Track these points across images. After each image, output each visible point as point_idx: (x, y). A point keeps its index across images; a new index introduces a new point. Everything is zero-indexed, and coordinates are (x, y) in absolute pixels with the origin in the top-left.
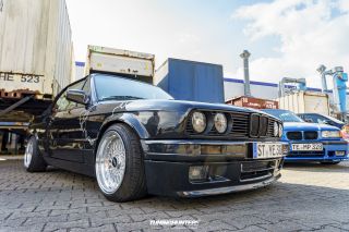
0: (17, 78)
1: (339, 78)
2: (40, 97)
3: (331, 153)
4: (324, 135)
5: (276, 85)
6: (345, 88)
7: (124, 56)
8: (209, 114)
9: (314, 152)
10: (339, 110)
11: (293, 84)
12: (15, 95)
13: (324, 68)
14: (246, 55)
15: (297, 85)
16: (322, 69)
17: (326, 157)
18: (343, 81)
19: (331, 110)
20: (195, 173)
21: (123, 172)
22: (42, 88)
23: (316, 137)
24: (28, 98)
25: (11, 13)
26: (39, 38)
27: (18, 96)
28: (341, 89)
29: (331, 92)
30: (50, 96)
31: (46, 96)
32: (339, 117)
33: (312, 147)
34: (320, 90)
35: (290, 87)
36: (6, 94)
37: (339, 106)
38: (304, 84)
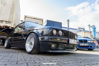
0: (4, 22)
1: (94, 28)
2: (10, 28)
3: (91, 47)
4: (89, 41)
5: (76, 29)
6: (95, 31)
7: (35, 19)
8: (57, 30)
9: (86, 46)
10: (94, 37)
11: (81, 29)
12: (3, 27)
13: (90, 25)
14: (68, 21)
15: (82, 29)
16: (89, 25)
17: (90, 48)
18: (95, 29)
19: (91, 37)
20: (53, 46)
21: (33, 46)
22: (11, 25)
23: (87, 42)
24: (7, 28)
25: (4, 5)
26: (11, 12)
27: (4, 27)
28: (94, 31)
29: (92, 32)
30: (13, 28)
31: (12, 28)
32: (94, 38)
33: (86, 45)
34: (88, 31)
35: (80, 30)
36: (1, 27)
37: (94, 36)
38: (84, 29)
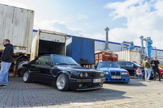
0: (18, 48)
1: (149, 42)
2: (26, 55)
5: (120, 44)
7: (54, 34)
11: (128, 44)
12: (17, 54)
14: (107, 29)
16: (142, 37)
17: (122, 81)
20: (80, 85)
22: (27, 52)
23: (119, 74)
24: (21, 56)
26: (26, 33)
28: (149, 47)
29: (145, 48)
30: (29, 55)
33: (118, 77)
34: (140, 47)
36: (14, 54)
38: (133, 44)
